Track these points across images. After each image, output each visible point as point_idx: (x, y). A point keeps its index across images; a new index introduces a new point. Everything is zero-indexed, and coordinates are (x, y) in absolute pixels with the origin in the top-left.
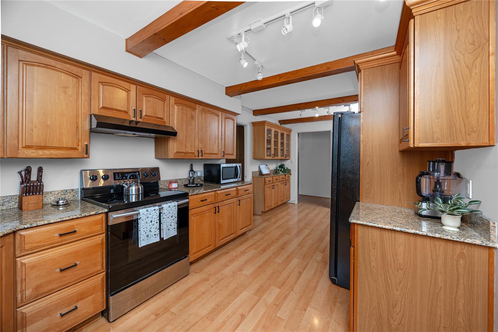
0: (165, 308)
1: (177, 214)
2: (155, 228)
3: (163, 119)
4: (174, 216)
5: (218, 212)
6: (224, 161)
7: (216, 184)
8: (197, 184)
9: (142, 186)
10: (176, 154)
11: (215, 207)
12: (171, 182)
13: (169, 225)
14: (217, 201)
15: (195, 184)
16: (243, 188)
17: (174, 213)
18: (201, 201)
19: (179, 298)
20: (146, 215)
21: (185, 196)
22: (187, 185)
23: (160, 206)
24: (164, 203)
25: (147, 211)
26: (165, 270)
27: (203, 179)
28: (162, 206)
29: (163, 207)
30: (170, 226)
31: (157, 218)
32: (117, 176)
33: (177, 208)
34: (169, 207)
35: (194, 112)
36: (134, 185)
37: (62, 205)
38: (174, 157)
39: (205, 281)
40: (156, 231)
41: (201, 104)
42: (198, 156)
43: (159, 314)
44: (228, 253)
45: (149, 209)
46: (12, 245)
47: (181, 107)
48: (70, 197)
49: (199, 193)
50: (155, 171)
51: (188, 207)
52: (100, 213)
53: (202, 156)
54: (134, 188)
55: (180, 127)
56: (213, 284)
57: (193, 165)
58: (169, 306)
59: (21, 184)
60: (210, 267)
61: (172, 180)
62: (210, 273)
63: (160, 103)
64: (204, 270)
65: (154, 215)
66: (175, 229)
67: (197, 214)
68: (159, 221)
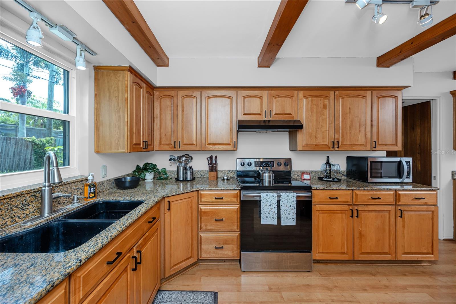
0: (279, 288)
1: (296, 205)
2: (273, 212)
3: (291, 114)
4: (293, 207)
5: (357, 217)
6: (384, 153)
7: (362, 181)
8: (334, 179)
9: (273, 174)
10: (306, 146)
11: (352, 210)
12: (303, 173)
13: (288, 213)
14: (356, 203)
15: (332, 178)
16: (412, 195)
17: (292, 204)
18: (329, 198)
19: (293, 288)
20: (266, 199)
21: (308, 189)
22: (323, 178)
23: (280, 193)
24: (282, 191)
25: (267, 195)
26: (284, 254)
27: (345, 173)
28: (281, 194)
29: (281, 196)
30: (289, 215)
31: (275, 203)
32: (257, 164)
33: (296, 199)
34: (288, 196)
35: (328, 101)
36: (267, 173)
37: (226, 180)
38: (303, 149)
39: (327, 290)
40: (274, 215)
41: (337, 89)
42: (333, 148)
43: (272, 289)
44: (374, 275)
45: (268, 194)
46: (197, 197)
47: (310, 98)
48: (231, 175)
49: (327, 189)
50: (288, 162)
51: (311, 201)
52: (236, 190)
53: (338, 147)
54: (267, 175)
55: (309, 118)
56: (335, 298)
57: (329, 157)
58: (282, 289)
59: (208, 165)
60: (340, 278)
61: (306, 171)
62: (336, 284)
63: (289, 100)
64: (331, 278)
65: (273, 200)
66: (293, 219)
67: (325, 212)
68: (277, 206)
